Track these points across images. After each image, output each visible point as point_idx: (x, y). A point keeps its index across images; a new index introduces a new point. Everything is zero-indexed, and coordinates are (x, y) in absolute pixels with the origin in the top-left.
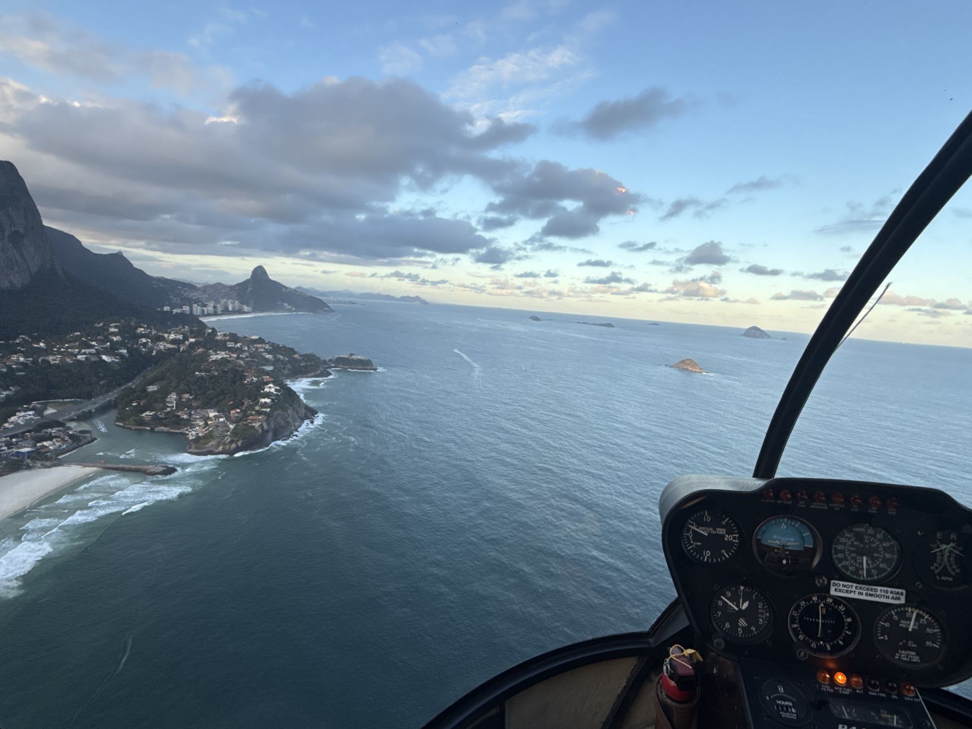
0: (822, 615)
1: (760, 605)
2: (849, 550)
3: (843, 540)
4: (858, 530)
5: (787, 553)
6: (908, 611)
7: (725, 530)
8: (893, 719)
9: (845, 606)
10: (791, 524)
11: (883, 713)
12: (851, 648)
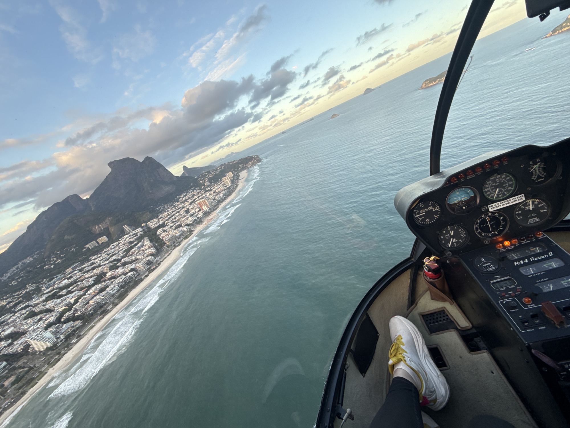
0: (489, 221)
1: (460, 230)
2: (491, 189)
3: (487, 186)
4: (492, 178)
5: (463, 203)
6: (527, 202)
7: (432, 207)
8: (537, 249)
9: (497, 213)
10: (460, 190)
11: (531, 249)
12: (507, 229)
